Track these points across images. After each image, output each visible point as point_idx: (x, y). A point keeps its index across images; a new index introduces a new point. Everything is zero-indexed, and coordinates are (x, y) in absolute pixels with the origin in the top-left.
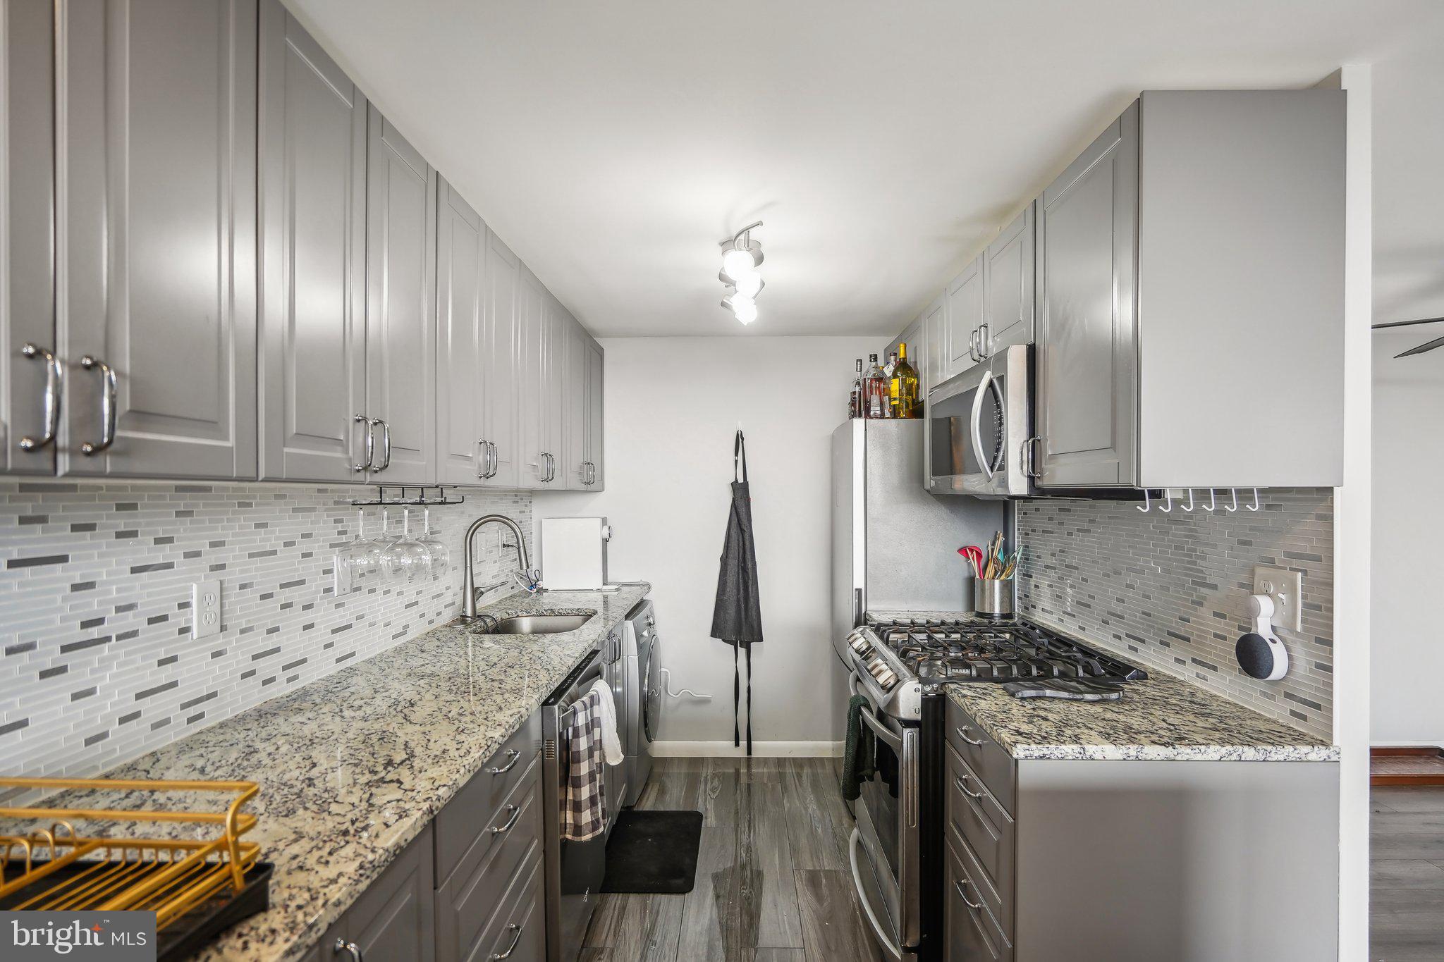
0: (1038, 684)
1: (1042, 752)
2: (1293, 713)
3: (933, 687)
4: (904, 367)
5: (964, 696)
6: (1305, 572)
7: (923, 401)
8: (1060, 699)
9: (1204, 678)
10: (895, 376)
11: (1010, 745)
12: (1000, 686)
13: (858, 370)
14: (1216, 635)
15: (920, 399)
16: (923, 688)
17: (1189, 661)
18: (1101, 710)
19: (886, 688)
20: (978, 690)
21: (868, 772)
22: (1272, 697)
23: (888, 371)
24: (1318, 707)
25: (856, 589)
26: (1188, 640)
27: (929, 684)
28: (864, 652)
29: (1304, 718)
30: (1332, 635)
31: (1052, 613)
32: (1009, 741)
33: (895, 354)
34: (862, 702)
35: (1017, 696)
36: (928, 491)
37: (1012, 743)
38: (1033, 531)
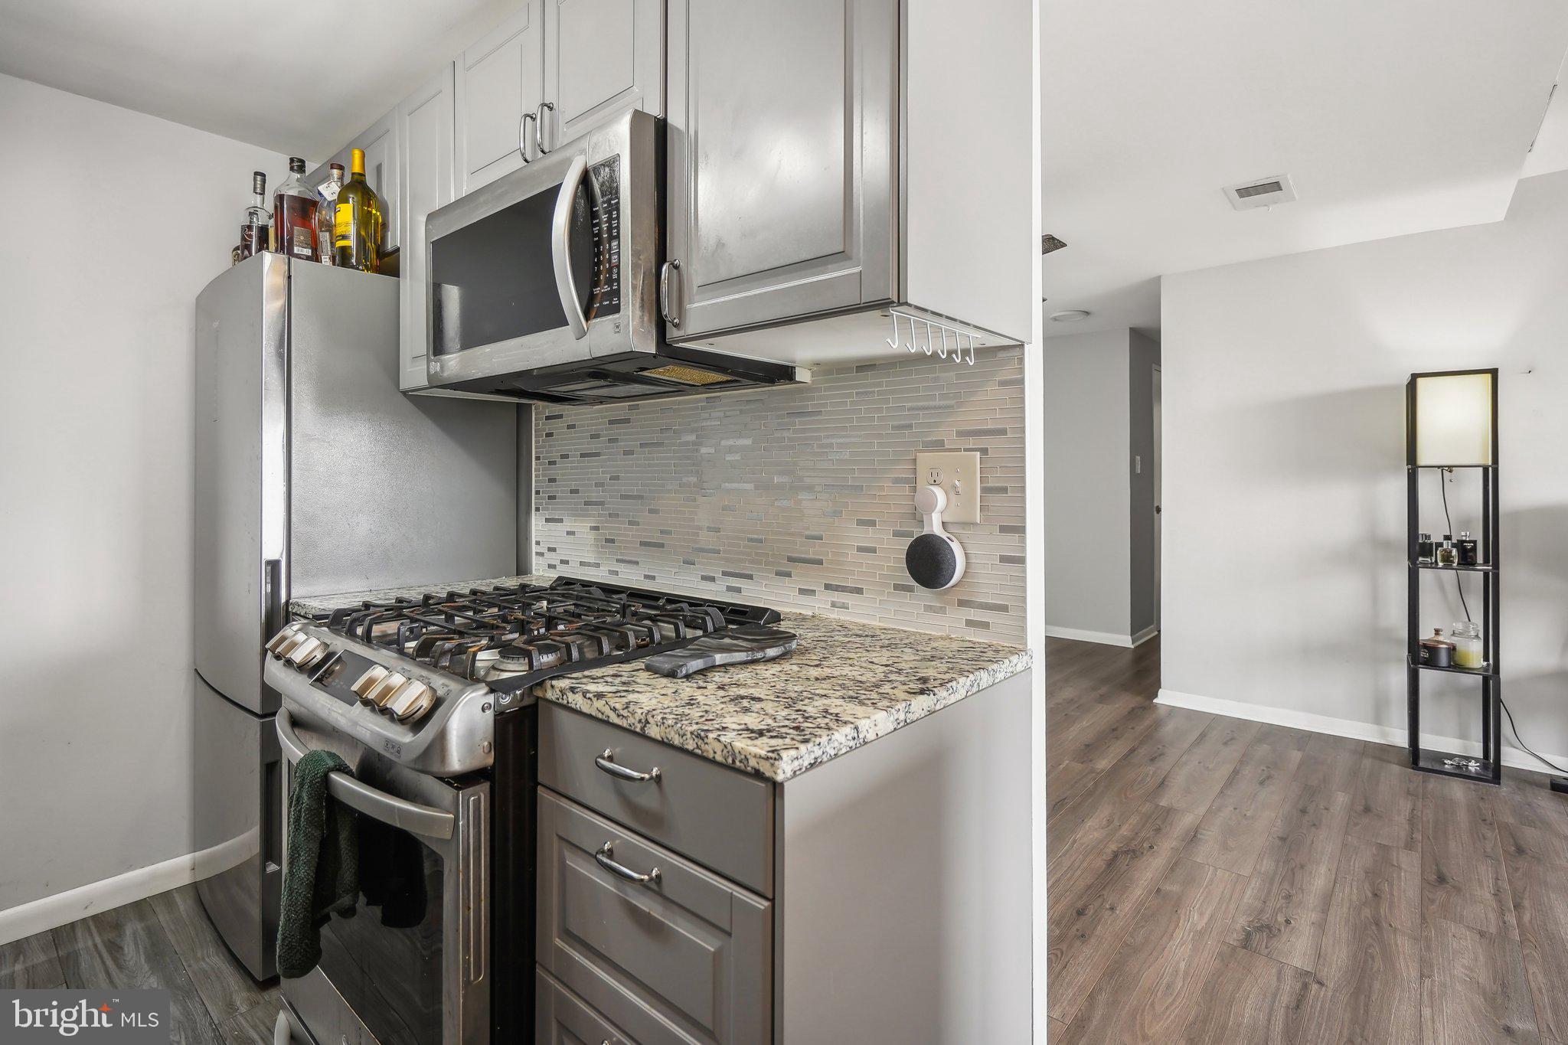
0: (690, 650)
1: (813, 756)
2: (970, 623)
3: (515, 695)
4: (358, 188)
5: (599, 696)
6: (984, 451)
7: (398, 250)
8: (733, 665)
9: (844, 607)
10: (342, 198)
11: (767, 758)
12: (636, 665)
13: (258, 190)
14: (860, 549)
15: (390, 247)
16: (497, 701)
17: (819, 588)
18: (795, 668)
19: (416, 722)
20: (609, 679)
21: (345, 900)
22: (942, 610)
23: (330, 190)
24: (1003, 608)
25: (268, 563)
26: (820, 562)
27: (507, 693)
28: (319, 666)
29: (985, 625)
30: (1023, 518)
31: (597, 565)
32: (763, 753)
33: (341, 168)
34: (331, 763)
35: (679, 675)
36: (405, 393)
37: (770, 754)
38: (564, 456)
